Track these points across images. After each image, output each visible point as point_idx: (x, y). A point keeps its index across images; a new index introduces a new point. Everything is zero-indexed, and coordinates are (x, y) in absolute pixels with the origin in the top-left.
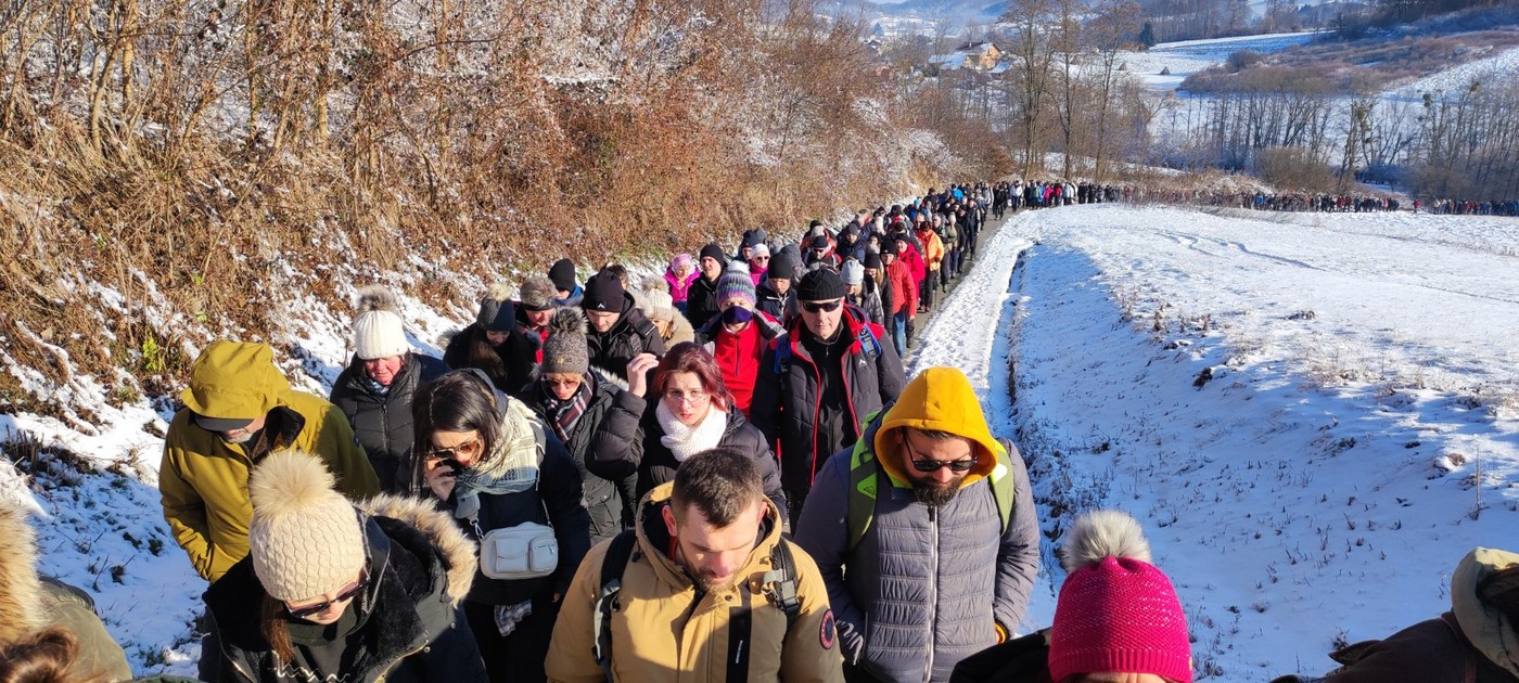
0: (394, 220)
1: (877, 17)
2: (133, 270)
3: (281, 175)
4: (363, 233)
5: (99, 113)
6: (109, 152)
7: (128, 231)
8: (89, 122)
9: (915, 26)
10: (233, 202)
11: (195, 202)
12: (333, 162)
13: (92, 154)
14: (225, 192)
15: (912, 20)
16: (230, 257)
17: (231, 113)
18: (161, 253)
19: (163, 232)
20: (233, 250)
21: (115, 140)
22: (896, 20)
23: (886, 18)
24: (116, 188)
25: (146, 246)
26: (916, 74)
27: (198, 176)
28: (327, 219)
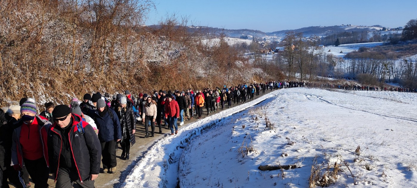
0: (114, 86)
1: (265, 36)
2: (72, 92)
3: (95, 79)
4: (108, 88)
5: (69, 70)
6: (70, 75)
7: (72, 87)
8: (67, 71)
9: (275, 38)
10: (86, 83)
11: (81, 83)
12: (104, 76)
13: (67, 76)
14: (86, 81)
15: (274, 37)
16: (85, 91)
17: (88, 68)
18: (76, 90)
19: (76, 87)
20: (86, 90)
21: (71, 74)
22: (270, 37)
23: (267, 37)
24: (70, 81)
25: (74, 89)
26: (272, 52)
27: (82, 79)
28: (102, 86)
